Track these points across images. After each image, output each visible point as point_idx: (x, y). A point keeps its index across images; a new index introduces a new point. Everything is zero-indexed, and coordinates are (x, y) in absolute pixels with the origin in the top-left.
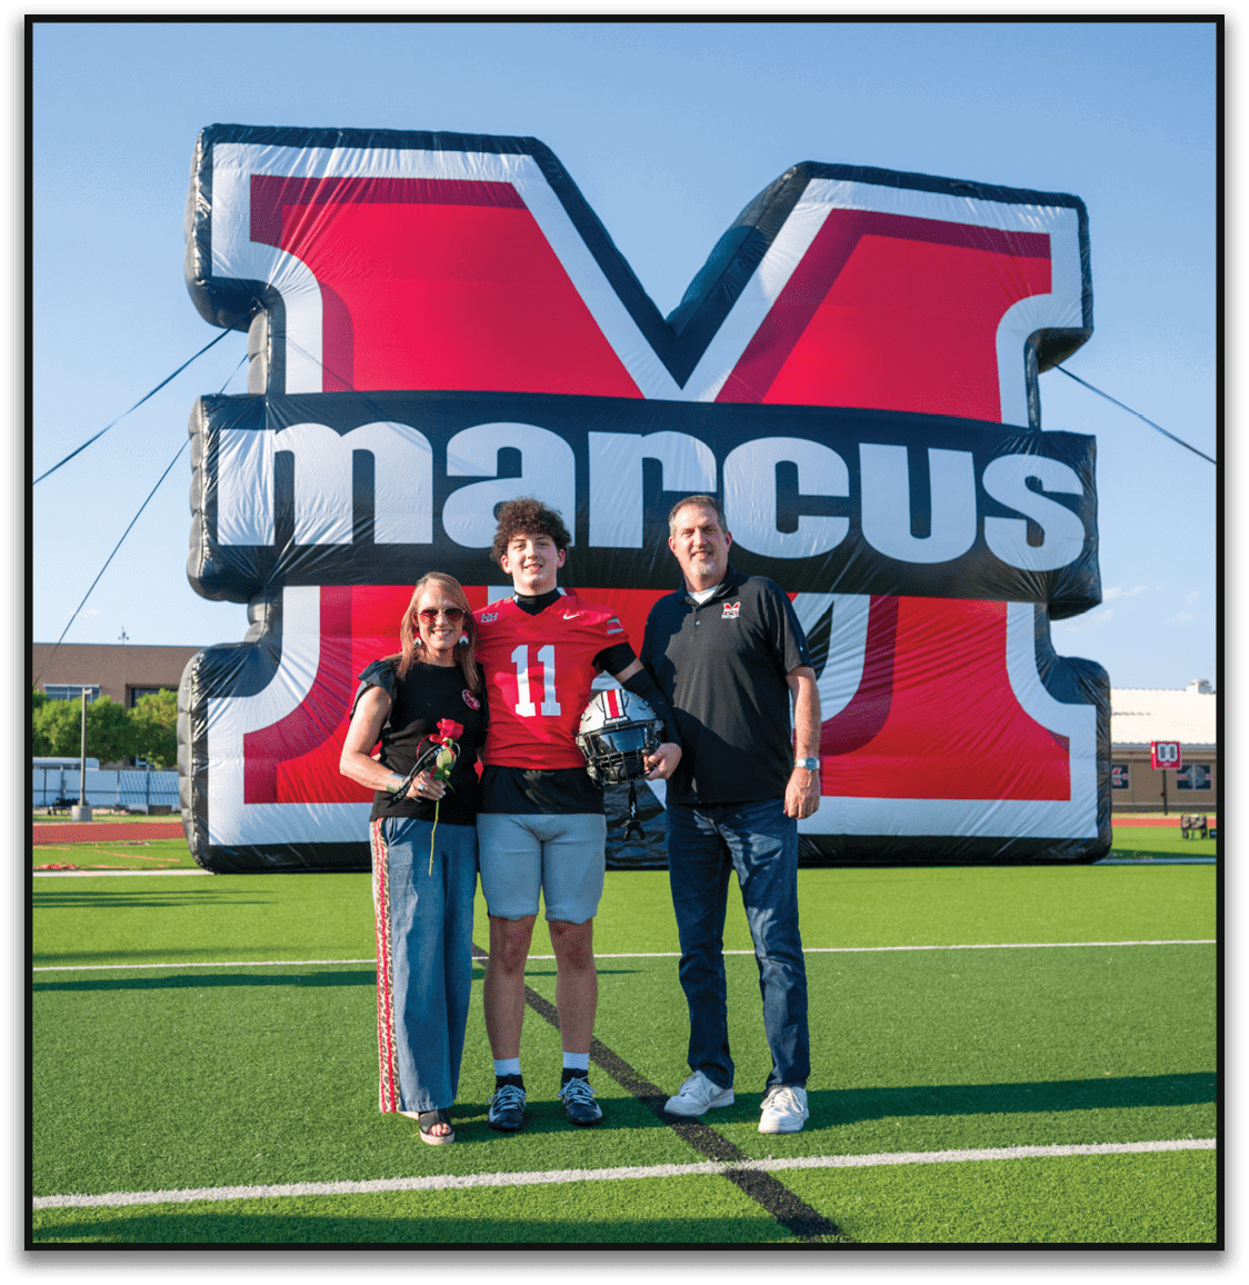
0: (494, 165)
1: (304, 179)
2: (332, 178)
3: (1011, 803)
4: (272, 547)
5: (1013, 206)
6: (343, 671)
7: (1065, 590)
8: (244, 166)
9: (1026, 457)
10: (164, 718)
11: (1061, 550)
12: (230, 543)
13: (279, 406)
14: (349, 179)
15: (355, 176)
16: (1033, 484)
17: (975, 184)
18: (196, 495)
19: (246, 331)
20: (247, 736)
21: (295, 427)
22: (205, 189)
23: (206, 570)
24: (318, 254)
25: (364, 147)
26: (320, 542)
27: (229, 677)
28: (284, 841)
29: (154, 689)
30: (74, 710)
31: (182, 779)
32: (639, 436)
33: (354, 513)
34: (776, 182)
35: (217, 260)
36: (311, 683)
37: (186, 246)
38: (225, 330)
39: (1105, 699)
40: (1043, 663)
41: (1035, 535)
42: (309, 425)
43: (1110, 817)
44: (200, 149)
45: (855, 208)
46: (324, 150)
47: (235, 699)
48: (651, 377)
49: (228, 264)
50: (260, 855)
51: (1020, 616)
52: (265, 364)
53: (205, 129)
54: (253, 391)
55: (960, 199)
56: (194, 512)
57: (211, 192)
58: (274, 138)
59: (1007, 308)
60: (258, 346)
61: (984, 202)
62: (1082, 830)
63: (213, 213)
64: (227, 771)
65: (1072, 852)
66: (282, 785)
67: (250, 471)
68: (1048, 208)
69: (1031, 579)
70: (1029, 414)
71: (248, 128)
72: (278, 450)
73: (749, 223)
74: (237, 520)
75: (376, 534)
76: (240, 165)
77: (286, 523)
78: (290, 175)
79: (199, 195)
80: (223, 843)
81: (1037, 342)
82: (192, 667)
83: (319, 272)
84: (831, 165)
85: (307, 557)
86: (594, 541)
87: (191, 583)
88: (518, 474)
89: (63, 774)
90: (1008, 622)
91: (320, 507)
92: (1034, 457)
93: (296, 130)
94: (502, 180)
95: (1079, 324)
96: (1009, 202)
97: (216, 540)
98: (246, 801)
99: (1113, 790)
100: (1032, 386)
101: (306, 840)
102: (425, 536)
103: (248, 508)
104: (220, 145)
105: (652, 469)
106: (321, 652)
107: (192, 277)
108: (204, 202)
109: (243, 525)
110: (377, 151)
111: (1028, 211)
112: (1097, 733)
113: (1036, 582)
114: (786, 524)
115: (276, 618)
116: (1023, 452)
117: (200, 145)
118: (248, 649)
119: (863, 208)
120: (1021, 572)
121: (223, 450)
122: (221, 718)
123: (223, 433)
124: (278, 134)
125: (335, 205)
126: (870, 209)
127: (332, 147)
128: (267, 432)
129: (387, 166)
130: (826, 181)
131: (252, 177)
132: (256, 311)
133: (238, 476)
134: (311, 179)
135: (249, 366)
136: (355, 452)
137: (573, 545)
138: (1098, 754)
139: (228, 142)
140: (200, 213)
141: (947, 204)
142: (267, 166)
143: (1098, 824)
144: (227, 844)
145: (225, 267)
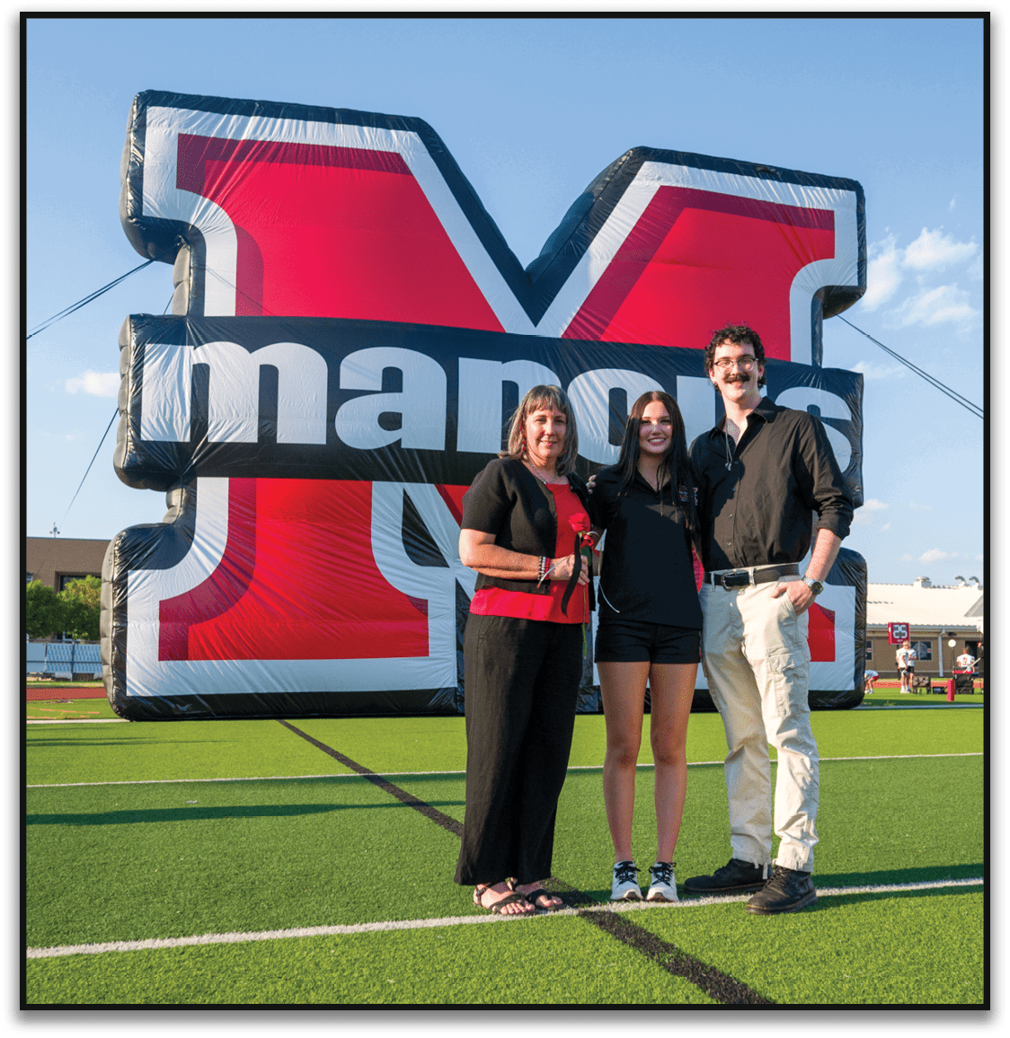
0: (386, 138)
2: (249, 141)
4: (188, 443)
5: (806, 187)
6: (247, 549)
8: (172, 126)
9: (809, 389)
10: (89, 600)
12: (151, 439)
13: (198, 326)
14: (263, 142)
15: (268, 140)
16: (813, 411)
17: (776, 169)
19: (173, 263)
20: (162, 603)
21: (210, 344)
22: (139, 144)
23: (130, 461)
24: (234, 202)
25: (277, 117)
26: (228, 440)
28: (193, 693)
31: (104, 640)
32: (500, 363)
33: (260, 417)
35: (148, 203)
36: (219, 558)
37: (121, 189)
38: (148, 260)
39: (863, 582)
42: (223, 343)
44: (135, 110)
45: (679, 186)
46: (242, 117)
47: (152, 571)
48: (511, 316)
49: (157, 206)
50: (173, 706)
52: (187, 289)
53: (140, 93)
54: (176, 313)
55: (763, 180)
56: (122, 412)
57: (144, 145)
58: (201, 104)
59: (799, 270)
60: (181, 275)
61: (782, 184)
62: (844, 685)
63: (145, 163)
64: (144, 632)
65: (835, 702)
66: (192, 644)
67: (171, 378)
68: (833, 190)
70: (813, 355)
71: (178, 95)
72: (196, 363)
73: (593, 195)
74: (158, 420)
75: (278, 434)
76: (169, 126)
77: (201, 423)
78: (212, 136)
79: (132, 147)
80: (139, 694)
81: (822, 297)
82: (115, 543)
83: (235, 217)
84: (661, 151)
85: (219, 452)
86: (463, 446)
87: (117, 473)
88: (400, 390)
92: (815, 389)
93: (219, 99)
94: (392, 151)
95: (855, 283)
96: (803, 185)
97: (139, 436)
98: (160, 659)
100: (816, 329)
101: (212, 692)
102: (320, 438)
103: (168, 410)
104: (153, 108)
105: (510, 389)
106: (229, 532)
107: (125, 216)
108: (138, 154)
109: (164, 425)
110: (288, 121)
111: (818, 192)
112: (856, 609)
114: (617, 438)
115: (190, 504)
116: (807, 385)
117: (135, 107)
118: (165, 529)
119: (685, 187)
121: (147, 362)
122: (139, 588)
123: (148, 347)
124: (204, 101)
125: (252, 161)
126: (690, 187)
127: (250, 116)
128: (187, 347)
129: (296, 133)
130: (656, 163)
131: (180, 135)
132: (179, 248)
133: (161, 382)
134: (231, 140)
135: (174, 291)
136: (262, 367)
137: (443, 449)
138: (856, 624)
139: (160, 105)
140: (133, 162)
141: (754, 186)
142: (192, 127)
143: (855, 679)
144: (143, 695)
145: (154, 208)
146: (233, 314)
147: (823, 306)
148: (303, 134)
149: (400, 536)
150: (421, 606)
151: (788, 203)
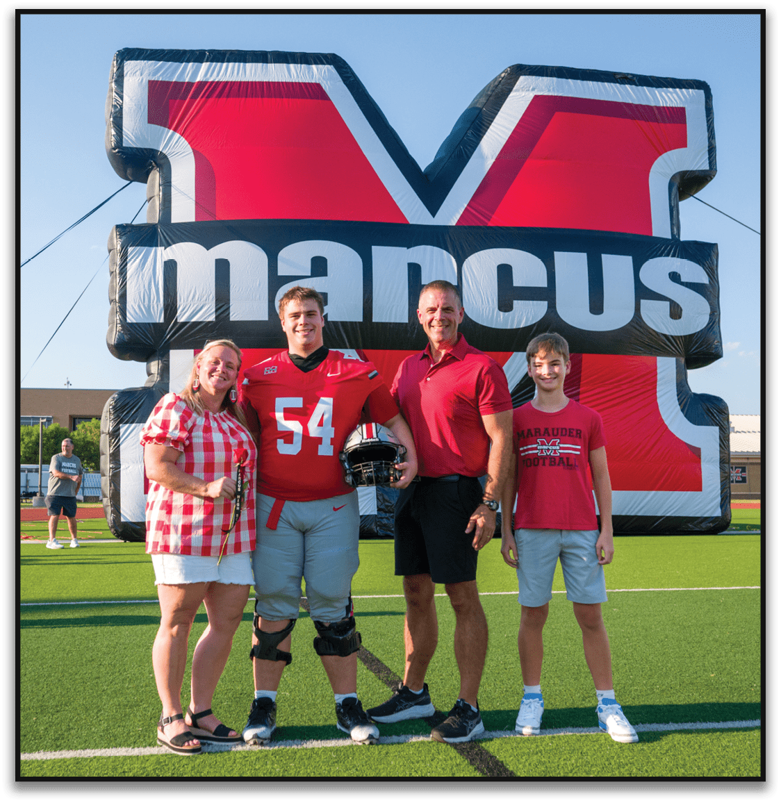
0: (308, 72)
1: (183, 83)
2: (201, 82)
3: (661, 493)
4: (161, 323)
5: (660, 89)
7: (697, 348)
9: (670, 258)
10: (95, 438)
12: (135, 321)
13: (168, 232)
14: (212, 82)
15: (217, 80)
16: (675, 277)
17: (634, 75)
18: (112, 290)
19: (146, 183)
21: (177, 244)
22: (119, 91)
23: (119, 339)
24: (192, 131)
25: (223, 62)
26: (193, 320)
27: (135, 410)
29: (88, 418)
30: (35, 433)
31: (103, 478)
32: (405, 249)
33: (216, 301)
34: (496, 78)
38: (129, 182)
39: (726, 423)
40: (682, 398)
41: (676, 312)
42: (186, 243)
43: (730, 502)
44: (115, 64)
45: (550, 94)
46: (196, 64)
48: (413, 210)
49: (134, 138)
51: (666, 367)
52: (157, 202)
53: (119, 51)
54: (151, 222)
55: (622, 85)
56: (111, 301)
57: (122, 92)
58: (165, 56)
59: (656, 159)
60: (154, 192)
61: (640, 87)
62: (710, 512)
65: (704, 526)
67: (148, 273)
68: (684, 90)
69: (673, 341)
70: (672, 229)
71: (147, 50)
72: (167, 259)
73: (479, 106)
74: (139, 306)
75: (231, 315)
76: (141, 75)
78: (174, 81)
79: (114, 94)
80: (131, 520)
81: (678, 180)
82: (110, 402)
83: (192, 143)
84: (534, 66)
85: (186, 329)
86: (376, 318)
87: (109, 348)
88: (325, 274)
89: (27, 475)
90: (658, 371)
91: (194, 297)
92: (675, 259)
93: (178, 51)
94: (313, 82)
95: (707, 168)
96: (657, 87)
97: (126, 320)
99: (732, 484)
103: (146, 298)
104: (129, 62)
105: (414, 271)
107: (109, 147)
108: (119, 98)
109: (144, 310)
110: (231, 64)
111: (670, 92)
112: (720, 446)
113: (677, 343)
114: (505, 306)
115: (165, 371)
116: (667, 255)
117: (115, 62)
119: (556, 95)
120: (665, 335)
121: (130, 260)
122: (129, 438)
123: (130, 249)
126: (560, 95)
127: (202, 62)
128: (159, 248)
129: (238, 73)
130: (531, 77)
131: (150, 82)
132: (152, 169)
133: (140, 277)
134: (188, 83)
136: (217, 260)
137: (361, 320)
138: (720, 459)
139: (134, 59)
140: (115, 105)
141: (614, 90)
142: (159, 74)
143: (721, 507)
144: (133, 521)
145: (131, 140)
146: (192, 219)
147: (679, 188)
148: (243, 75)
151: (644, 103)
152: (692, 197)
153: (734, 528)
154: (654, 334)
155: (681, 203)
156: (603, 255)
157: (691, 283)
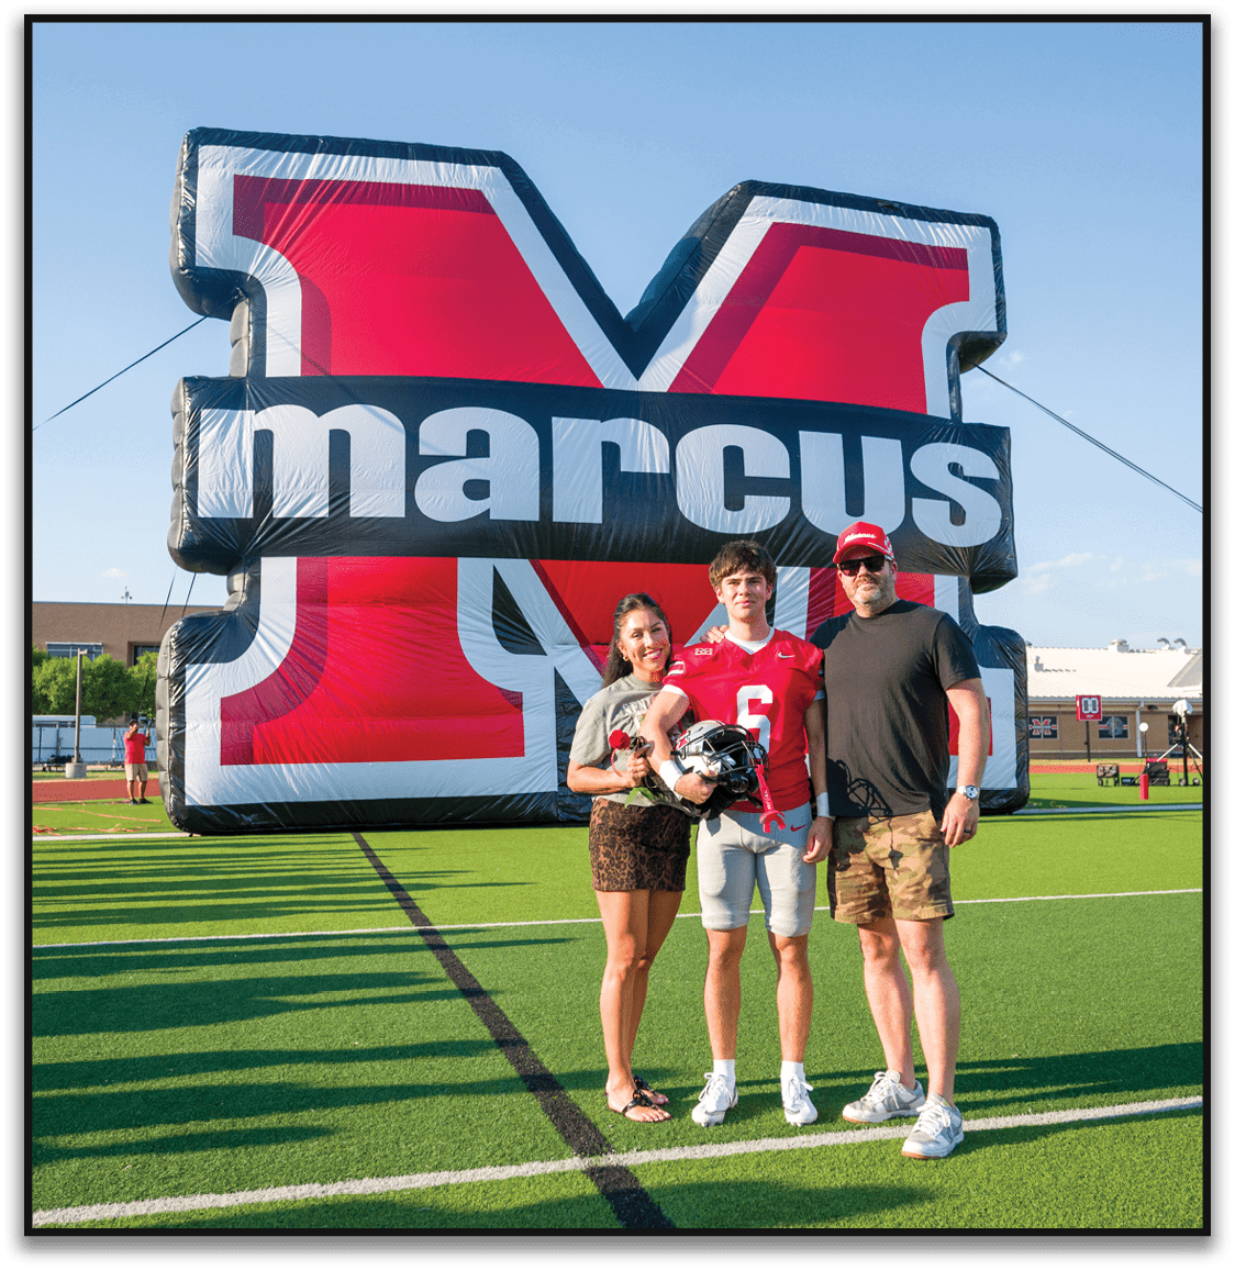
0: (465, 175)
1: (285, 181)
2: (312, 180)
4: (251, 520)
5: (934, 224)
6: (319, 639)
7: (985, 564)
9: (949, 444)
11: (980, 527)
12: (209, 515)
13: (261, 389)
14: (328, 181)
15: (334, 179)
16: (955, 469)
17: (901, 204)
18: (177, 470)
20: (224, 701)
21: (274, 408)
22: (191, 187)
23: (186, 541)
24: (297, 249)
25: (344, 154)
26: (298, 515)
27: (208, 644)
28: (260, 801)
31: (160, 742)
32: (598, 422)
33: (330, 489)
34: (723, 198)
36: (287, 649)
37: (171, 237)
38: (202, 317)
39: (1022, 665)
41: (958, 515)
42: (287, 406)
43: (1028, 765)
44: (185, 150)
45: (794, 222)
46: (304, 155)
48: (609, 370)
49: (211, 255)
50: (237, 815)
51: (946, 592)
52: (246, 347)
53: (191, 131)
54: (234, 374)
55: (887, 216)
56: (176, 486)
57: (195, 188)
58: (258, 141)
59: (930, 314)
60: (240, 332)
61: (909, 220)
62: (1003, 782)
65: (995, 802)
67: (230, 447)
68: (964, 226)
69: (954, 554)
70: (951, 406)
71: (233, 132)
72: (258, 429)
73: (698, 234)
74: (217, 495)
75: (351, 508)
76: (224, 166)
78: (272, 176)
79: (183, 190)
80: (200, 803)
81: (958, 344)
83: (298, 265)
85: (286, 528)
87: (172, 555)
88: (488, 456)
90: (936, 593)
91: (298, 481)
92: (955, 445)
93: (278, 136)
94: (472, 187)
95: (995, 329)
96: (931, 221)
97: (197, 513)
100: (954, 383)
101: (281, 800)
103: (227, 483)
104: (205, 147)
105: (611, 452)
106: (297, 619)
107: (176, 267)
108: (190, 197)
109: (224, 501)
110: (356, 158)
111: (945, 228)
112: (1016, 695)
113: (959, 557)
114: (734, 502)
115: (254, 587)
116: (946, 441)
117: (185, 146)
119: (800, 223)
120: (945, 547)
121: (204, 428)
123: (204, 412)
126: (806, 223)
127: (314, 153)
128: (248, 412)
129: (365, 172)
130: (768, 198)
131: (236, 176)
132: (240, 300)
133: (219, 452)
134: (292, 180)
135: (231, 351)
136: (331, 432)
137: (537, 519)
138: (1015, 712)
139: (213, 144)
140: (185, 207)
141: (876, 221)
142: (250, 167)
143: (1018, 775)
144: (204, 804)
145: (207, 257)
146: (297, 373)
147: (959, 354)
148: (373, 173)
149: (491, 621)
150: (514, 701)
151: (914, 241)
152: (976, 368)
153: (1035, 804)
154: (931, 544)
155: (962, 376)
156: (863, 437)
157: (976, 478)
